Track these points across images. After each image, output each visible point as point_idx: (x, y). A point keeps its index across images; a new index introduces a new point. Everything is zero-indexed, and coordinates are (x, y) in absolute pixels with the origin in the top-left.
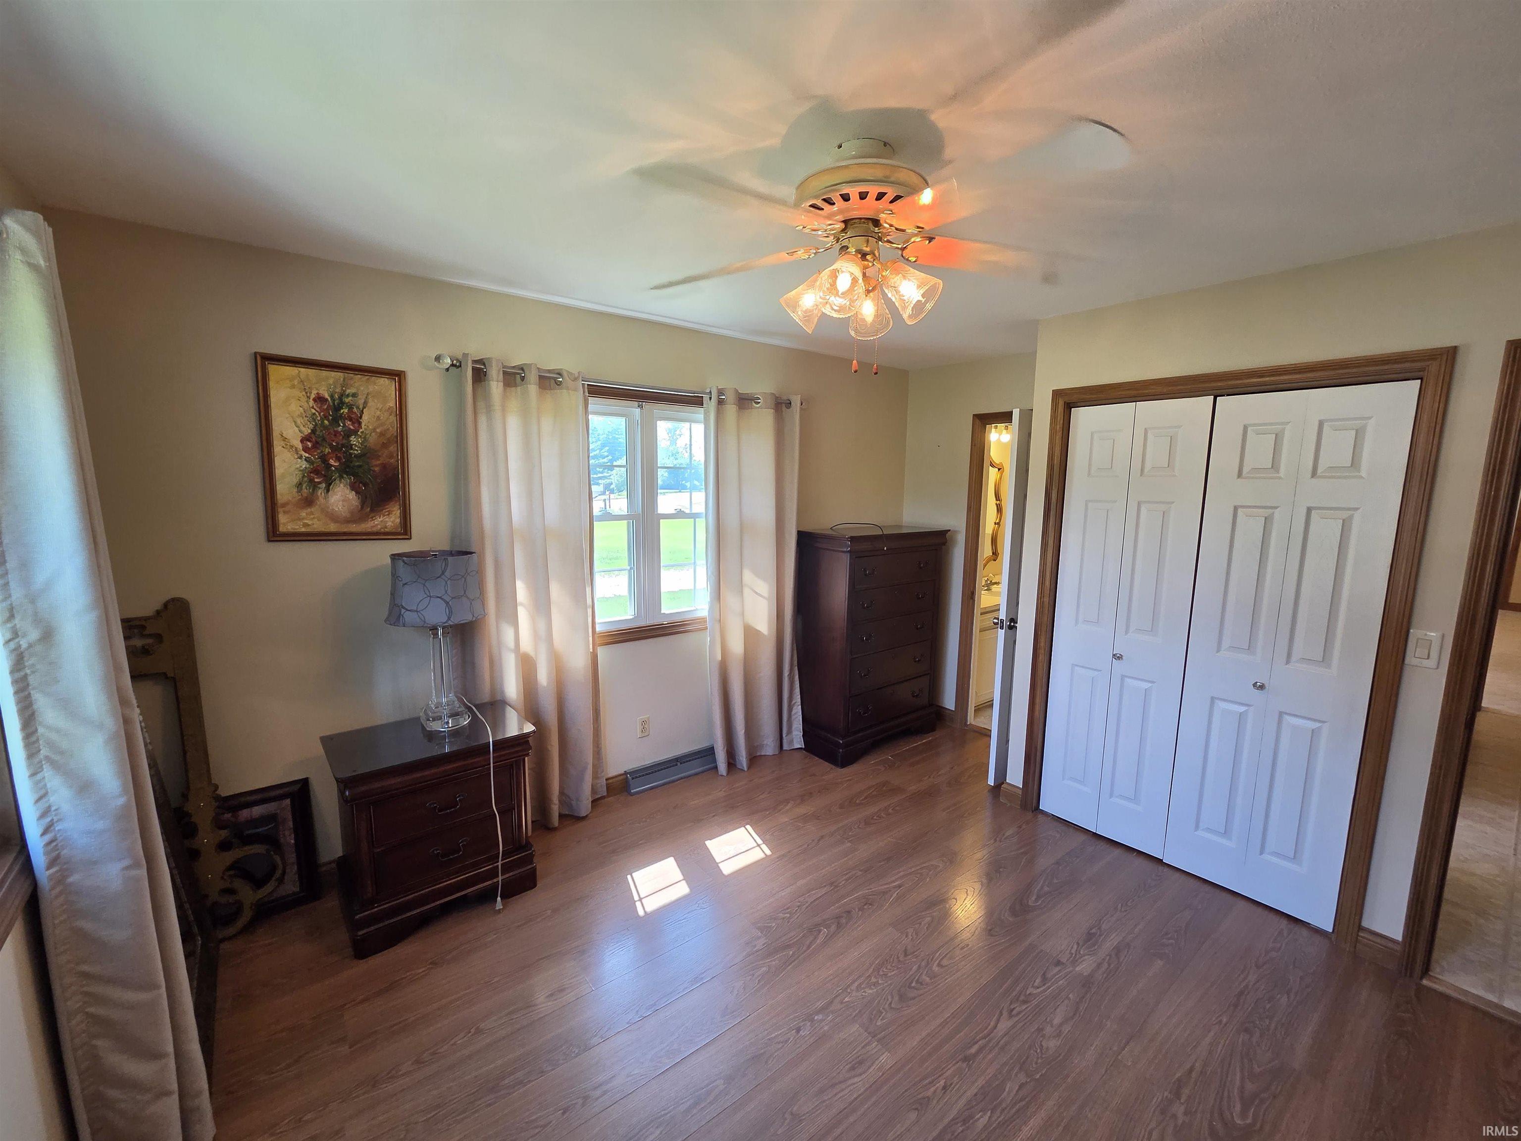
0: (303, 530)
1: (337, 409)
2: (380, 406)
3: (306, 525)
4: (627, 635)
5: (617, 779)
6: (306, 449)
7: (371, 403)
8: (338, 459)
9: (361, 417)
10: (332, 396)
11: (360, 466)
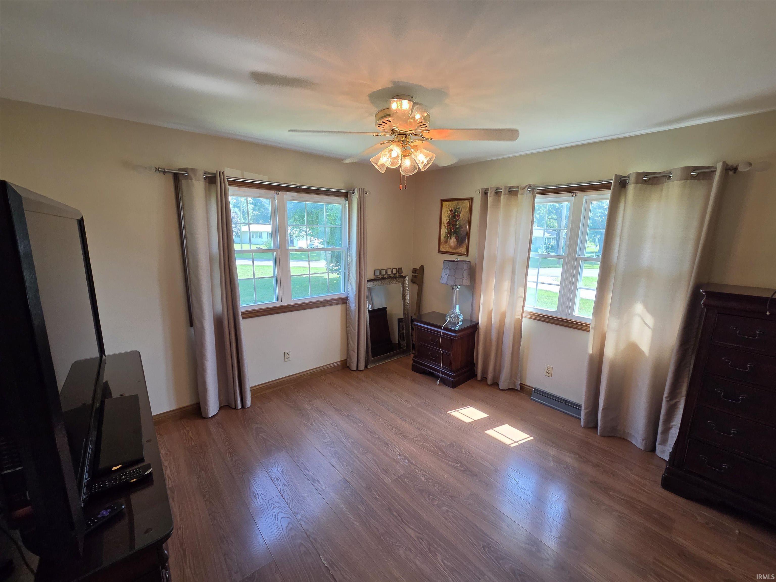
0: (444, 250)
1: (455, 213)
2: (465, 211)
3: (445, 249)
4: (545, 319)
5: (529, 387)
6: (447, 226)
7: (463, 210)
8: (453, 229)
9: (460, 215)
10: (454, 209)
11: (458, 231)
